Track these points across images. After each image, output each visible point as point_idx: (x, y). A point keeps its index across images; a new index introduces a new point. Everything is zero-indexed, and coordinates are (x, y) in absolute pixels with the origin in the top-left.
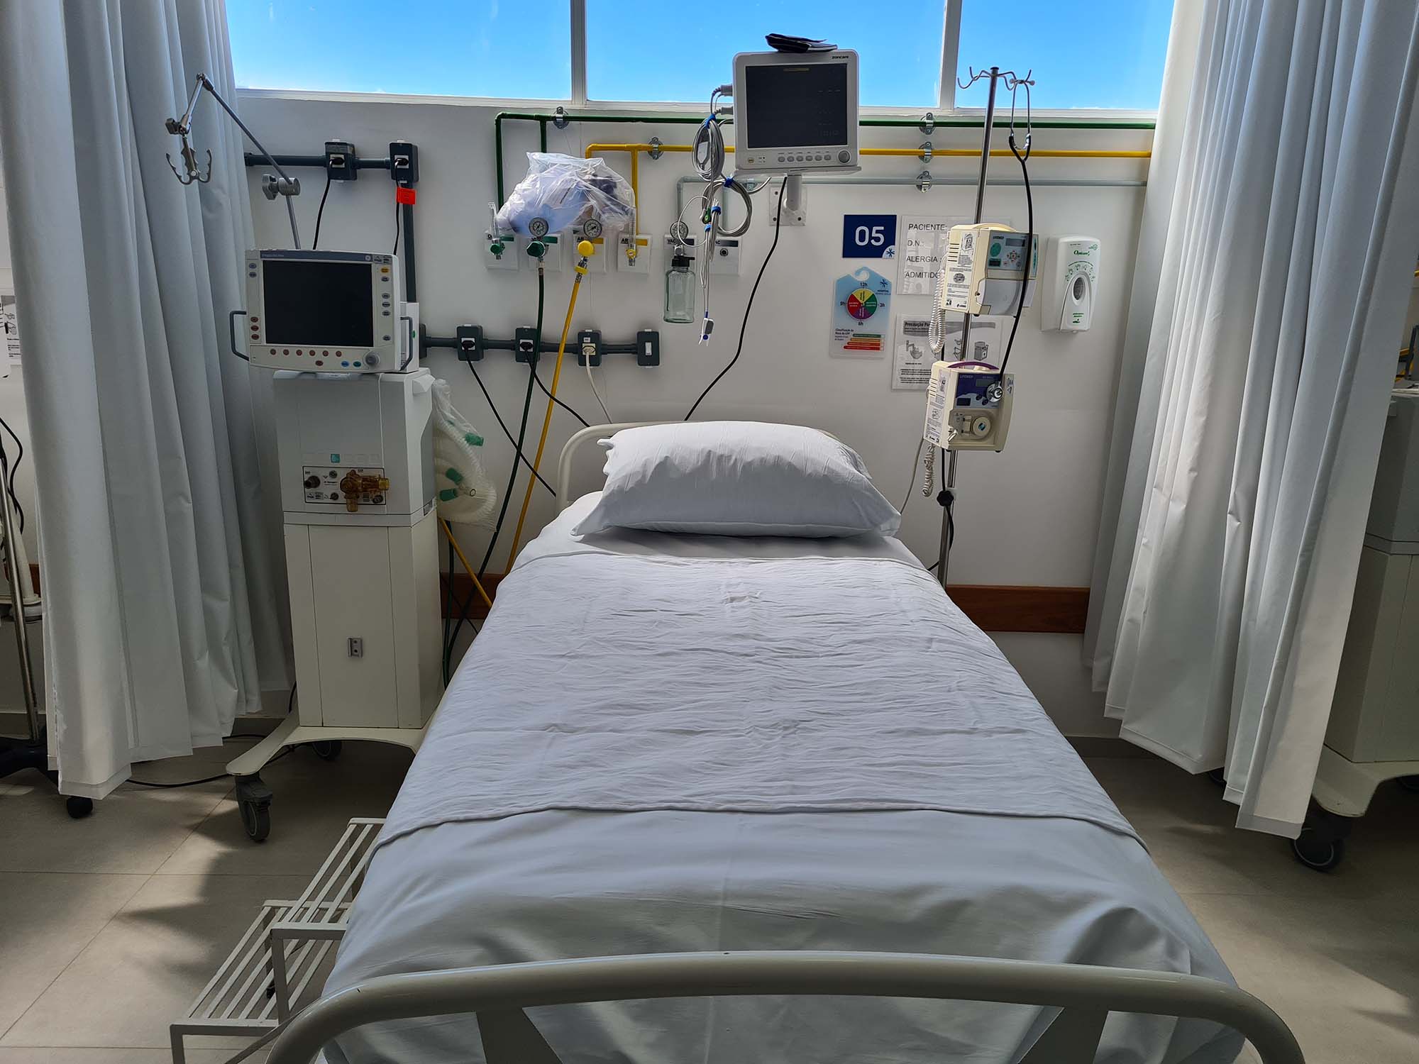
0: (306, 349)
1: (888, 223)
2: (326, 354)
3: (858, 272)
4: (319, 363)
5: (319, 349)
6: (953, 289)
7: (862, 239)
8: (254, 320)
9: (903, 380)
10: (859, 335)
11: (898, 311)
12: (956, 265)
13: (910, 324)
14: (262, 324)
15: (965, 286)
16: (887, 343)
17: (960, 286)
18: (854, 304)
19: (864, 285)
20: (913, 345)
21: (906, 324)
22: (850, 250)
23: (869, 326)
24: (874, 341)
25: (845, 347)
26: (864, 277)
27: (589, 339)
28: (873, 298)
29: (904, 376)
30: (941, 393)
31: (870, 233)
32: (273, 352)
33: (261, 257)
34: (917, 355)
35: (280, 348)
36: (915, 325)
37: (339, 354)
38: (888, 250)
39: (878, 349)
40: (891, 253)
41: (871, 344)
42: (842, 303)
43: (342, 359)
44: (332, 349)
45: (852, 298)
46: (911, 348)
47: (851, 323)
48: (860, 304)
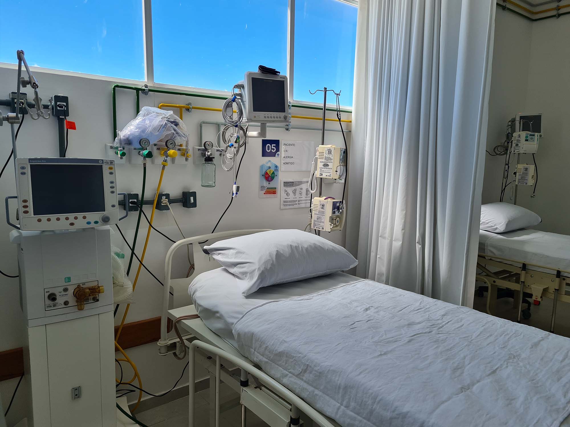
0: (62, 216)
1: (277, 143)
2: (76, 218)
3: (267, 163)
4: (72, 224)
5: (71, 216)
6: (323, 169)
7: (268, 150)
8: (25, 201)
9: (284, 205)
10: (269, 188)
11: (282, 177)
12: (324, 160)
13: (286, 183)
14: (30, 204)
15: (329, 169)
16: (278, 191)
17: (327, 168)
18: (267, 176)
19: (270, 168)
20: (287, 191)
21: (284, 183)
22: (264, 154)
23: (272, 184)
24: (273, 190)
25: (264, 194)
26: (269, 165)
27: (165, 197)
28: (273, 173)
29: (284, 204)
30: (322, 210)
31: (271, 147)
32: (39, 220)
33: (29, 162)
34: (288, 195)
35: (44, 217)
36: (287, 183)
37: (84, 218)
38: (277, 153)
39: (276, 193)
40: (278, 155)
41: (272, 191)
42: (263, 175)
43: (87, 220)
44: (80, 215)
45: (267, 173)
46: (286, 192)
47: (266, 184)
48: (269, 175)
